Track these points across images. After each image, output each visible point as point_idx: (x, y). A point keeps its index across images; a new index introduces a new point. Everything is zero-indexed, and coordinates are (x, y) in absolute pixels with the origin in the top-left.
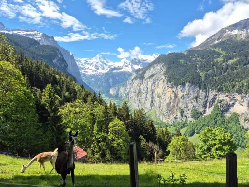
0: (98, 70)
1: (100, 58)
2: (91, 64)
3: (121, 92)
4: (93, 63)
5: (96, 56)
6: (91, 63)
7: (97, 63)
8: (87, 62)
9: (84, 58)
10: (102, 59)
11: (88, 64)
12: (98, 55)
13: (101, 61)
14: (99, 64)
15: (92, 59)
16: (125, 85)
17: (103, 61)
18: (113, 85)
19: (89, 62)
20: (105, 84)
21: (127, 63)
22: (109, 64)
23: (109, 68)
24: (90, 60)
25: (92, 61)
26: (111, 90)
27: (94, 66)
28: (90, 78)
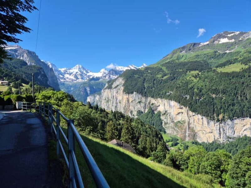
0: (77, 80)
1: (79, 68)
2: (70, 74)
3: (96, 100)
4: (72, 73)
5: (76, 66)
6: (71, 72)
7: (77, 73)
8: (67, 71)
9: (63, 68)
10: (82, 69)
11: (68, 74)
12: (77, 65)
13: (80, 71)
14: (78, 74)
15: (72, 69)
16: (100, 94)
17: (82, 71)
18: (90, 94)
19: (68, 72)
20: (83, 93)
21: (105, 74)
22: (88, 74)
23: (88, 78)
24: (70, 71)
25: (71, 71)
26: (88, 98)
27: (73, 76)
28: (69, 87)
